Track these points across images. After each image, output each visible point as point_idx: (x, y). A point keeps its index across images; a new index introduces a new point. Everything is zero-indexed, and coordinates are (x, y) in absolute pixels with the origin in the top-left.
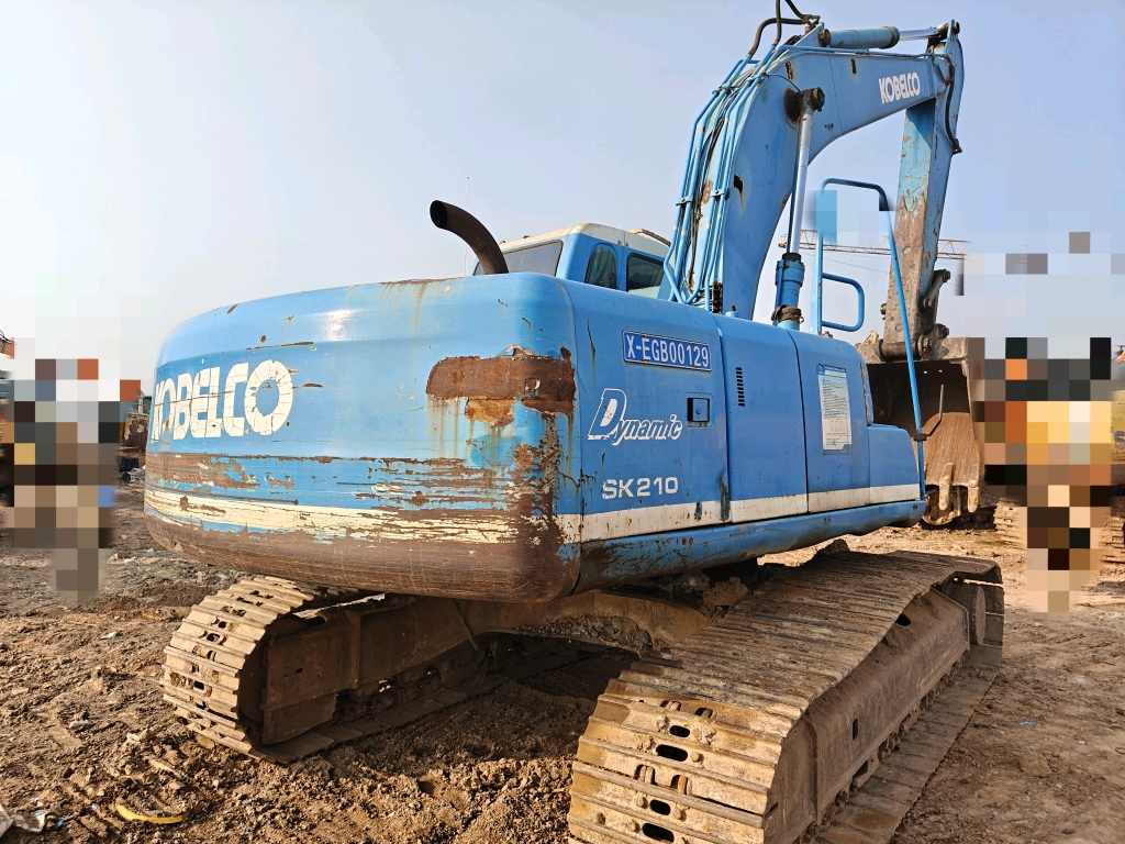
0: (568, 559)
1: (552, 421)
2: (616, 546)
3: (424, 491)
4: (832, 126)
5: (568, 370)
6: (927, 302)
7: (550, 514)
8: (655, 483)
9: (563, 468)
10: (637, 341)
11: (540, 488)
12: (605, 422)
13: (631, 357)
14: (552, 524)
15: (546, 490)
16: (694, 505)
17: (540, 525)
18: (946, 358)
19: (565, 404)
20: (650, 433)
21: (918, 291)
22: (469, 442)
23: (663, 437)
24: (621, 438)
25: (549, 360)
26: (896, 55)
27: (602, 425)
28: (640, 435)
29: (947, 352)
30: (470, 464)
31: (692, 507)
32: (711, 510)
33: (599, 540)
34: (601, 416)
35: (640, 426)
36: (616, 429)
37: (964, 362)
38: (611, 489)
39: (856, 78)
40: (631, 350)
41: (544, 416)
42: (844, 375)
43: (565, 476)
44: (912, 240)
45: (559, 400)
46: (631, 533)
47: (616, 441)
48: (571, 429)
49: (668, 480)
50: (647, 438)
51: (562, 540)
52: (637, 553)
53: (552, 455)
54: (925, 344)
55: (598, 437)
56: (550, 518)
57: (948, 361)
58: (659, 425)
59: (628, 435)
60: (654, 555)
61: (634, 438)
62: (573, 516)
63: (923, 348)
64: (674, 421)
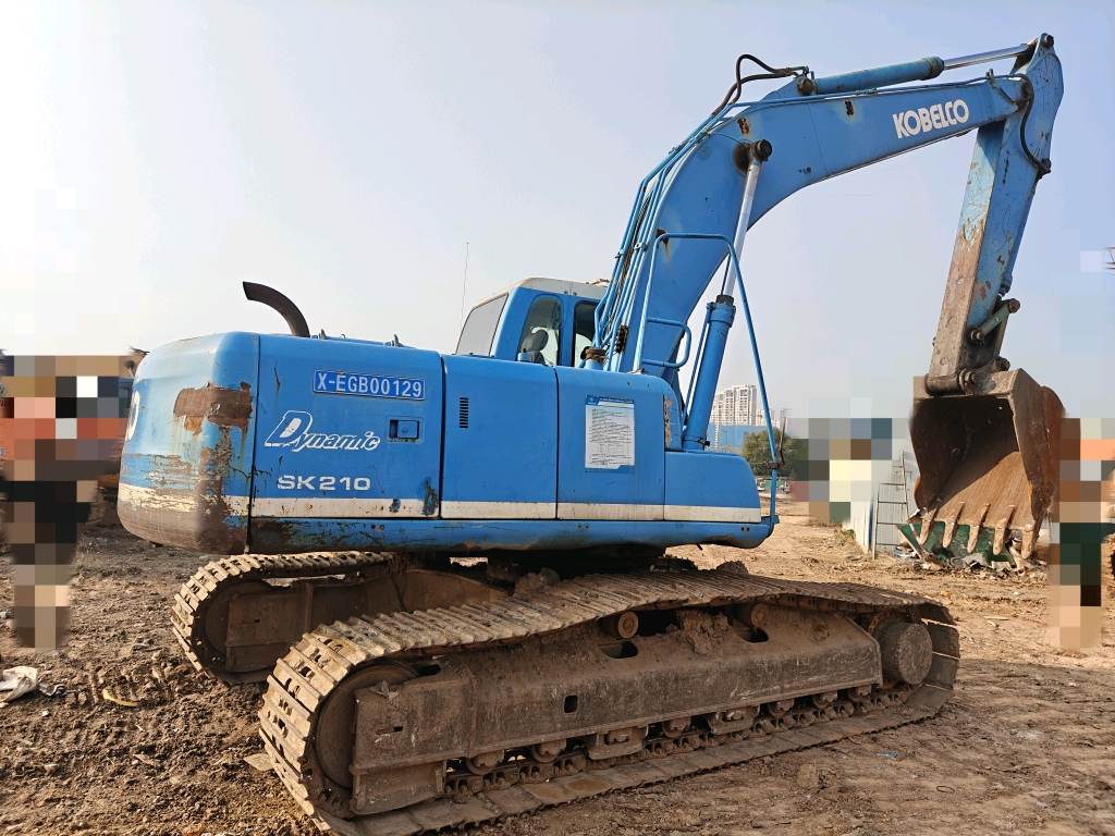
0: (235, 526)
1: (227, 432)
2: (290, 522)
3: (167, 477)
4: (809, 170)
5: (247, 397)
6: (975, 335)
7: (219, 494)
8: (342, 481)
9: (234, 463)
10: (332, 376)
11: (213, 476)
12: (286, 434)
13: (322, 389)
14: (220, 502)
15: (218, 478)
16: (391, 501)
17: (211, 501)
18: (992, 392)
19: (242, 420)
20: (338, 444)
21: (966, 324)
22: (184, 444)
23: (355, 448)
24: (303, 446)
25: (229, 390)
26: (942, 85)
27: (282, 436)
28: (326, 444)
29: (994, 386)
30: (183, 460)
31: (388, 502)
32: (412, 506)
33: (273, 517)
34: (282, 429)
35: (327, 438)
36: (298, 440)
37: (1009, 397)
38: (286, 482)
39: (852, 119)
40: (322, 383)
41: (221, 428)
42: (632, 406)
43: (235, 470)
44: (965, 271)
45: (235, 418)
46: (310, 515)
47: (297, 448)
48: (244, 438)
49: (357, 480)
50: (334, 447)
51: (229, 513)
52: (318, 531)
53: (225, 455)
54: (967, 378)
55: (277, 445)
56: (219, 497)
57: (994, 396)
58: (350, 439)
59: (311, 444)
60: (338, 534)
61: (319, 447)
62: (242, 498)
63: (964, 382)
64: (371, 436)
